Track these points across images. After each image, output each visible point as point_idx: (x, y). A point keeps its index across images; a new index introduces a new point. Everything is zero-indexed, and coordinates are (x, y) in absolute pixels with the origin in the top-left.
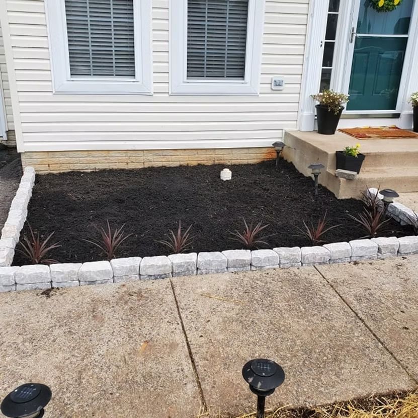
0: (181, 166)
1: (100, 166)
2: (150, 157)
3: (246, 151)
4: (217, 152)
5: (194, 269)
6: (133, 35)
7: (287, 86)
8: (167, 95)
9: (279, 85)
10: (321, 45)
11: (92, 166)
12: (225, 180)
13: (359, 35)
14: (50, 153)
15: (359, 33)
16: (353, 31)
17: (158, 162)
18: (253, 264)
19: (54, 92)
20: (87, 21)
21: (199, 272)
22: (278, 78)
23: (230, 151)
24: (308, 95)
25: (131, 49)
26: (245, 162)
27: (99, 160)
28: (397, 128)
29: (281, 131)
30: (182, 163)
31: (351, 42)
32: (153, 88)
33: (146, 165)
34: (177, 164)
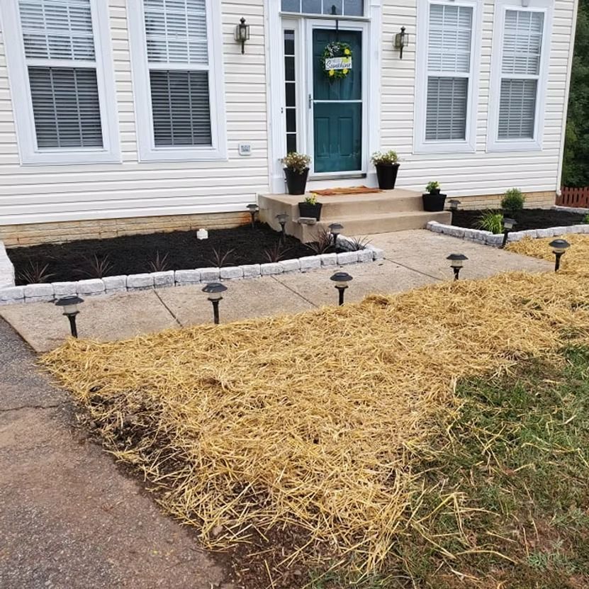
0: (156, 233)
1: (71, 238)
2: (123, 225)
3: (222, 216)
4: (193, 218)
5: (173, 281)
6: (98, 107)
7: (255, 151)
8: (136, 163)
9: (247, 150)
10: (282, 112)
11: (64, 238)
12: (201, 239)
13: (316, 101)
14: (19, 227)
15: (316, 99)
16: (310, 97)
17: (132, 230)
18: (222, 276)
19: (21, 164)
20: (52, 95)
21: (177, 284)
22: (245, 143)
23: (206, 216)
24: (275, 159)
25: (97, 121)
26: (222, 227)
27: (70, 231)
28: (365, 187)
29: (254, 195)
30: (157, 230)
31: (310, 107)
32: (122, 157)
33: (120, 234)
34: (152, 231)
